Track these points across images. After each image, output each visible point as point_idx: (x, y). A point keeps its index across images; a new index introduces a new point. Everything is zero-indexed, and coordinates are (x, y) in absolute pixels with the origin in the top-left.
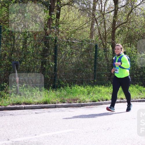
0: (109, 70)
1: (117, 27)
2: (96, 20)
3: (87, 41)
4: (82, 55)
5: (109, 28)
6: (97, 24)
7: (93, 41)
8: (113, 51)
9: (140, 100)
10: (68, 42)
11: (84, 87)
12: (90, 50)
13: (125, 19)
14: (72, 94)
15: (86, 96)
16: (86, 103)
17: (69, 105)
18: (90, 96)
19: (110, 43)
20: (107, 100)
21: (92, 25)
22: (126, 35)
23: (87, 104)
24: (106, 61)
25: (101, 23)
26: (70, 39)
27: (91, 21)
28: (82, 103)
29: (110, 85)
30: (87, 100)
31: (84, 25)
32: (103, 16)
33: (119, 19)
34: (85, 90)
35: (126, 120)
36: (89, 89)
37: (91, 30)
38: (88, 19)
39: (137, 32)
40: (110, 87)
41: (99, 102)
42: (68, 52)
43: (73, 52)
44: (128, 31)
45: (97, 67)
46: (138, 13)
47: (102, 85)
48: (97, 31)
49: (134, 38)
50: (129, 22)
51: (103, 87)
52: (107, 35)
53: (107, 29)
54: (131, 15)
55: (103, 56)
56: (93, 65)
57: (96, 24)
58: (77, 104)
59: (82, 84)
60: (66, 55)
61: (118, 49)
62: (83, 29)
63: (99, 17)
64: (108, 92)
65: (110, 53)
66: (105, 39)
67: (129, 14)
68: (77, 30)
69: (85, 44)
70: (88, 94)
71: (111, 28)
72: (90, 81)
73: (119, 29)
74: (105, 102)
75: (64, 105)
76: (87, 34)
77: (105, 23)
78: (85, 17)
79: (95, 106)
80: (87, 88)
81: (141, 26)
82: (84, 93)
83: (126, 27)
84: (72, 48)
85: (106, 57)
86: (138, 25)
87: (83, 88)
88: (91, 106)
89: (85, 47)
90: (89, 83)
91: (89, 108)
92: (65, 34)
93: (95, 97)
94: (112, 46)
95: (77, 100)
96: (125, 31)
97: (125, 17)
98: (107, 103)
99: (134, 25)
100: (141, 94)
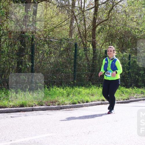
0: (90, 70)
1: (98, 25)
2: (76, 18)
3: (66, 40)
4: (61, 55)
5: (90, 25)
6: (77, 21)
7: (73, 39)
8: (93, 50)
9: (122, 101)
10: (46, 41)
11: (63, 88)
12: (69, 49)
13: (106, 17)
14: (51, 96)
15: (66, 98)
16: (65, 106)
17: (48, 108)
18: (69, 98)
19: (90, 41)
20: (87, 102)
21: (71, 23)
22: (107, 33)
23: (67, 106)
24: (86, 61)
25: (81, 21)
26: (48, 37)
27: (70, 18)
28: (62, 106)
29: (91, 86)
30: (66, 102)
31: (63, 22)
32: (83, 13)
33: (99, 17)
34: (65, 92)
35: (108, 122)
36: (68, 90)
37: (70, 28)
38: (67, 16)
39: (119, 30)
40: (90, 88)
41: (79, 104)
42: (46, 52)
43: (51, 52)
44: (109, 29)
45: (77, 67)
46: (119, 10)
47: (83, 86)
48: (77, 29)
49: (116, 37)
50: (110, 20)
51: (83, 88)
52: (87, 33)
53: (87, 27)
54: (112, 13)
55: (84, 55)
56: (72, 65)
57: (75, 22)
58: (55, 106)
59: (61, 85)
60: (44, 54)
61: (111, 51)
62: (62, 26)
63: (78, 14)
64: (89, 93)
65: (91, 52)
66: (85, 37)
67: (110, 12)
68: (55, 28)
69: (64, 43)
70: (67, 96)
71: (91, 26)
72: (69, 82)
73: (99, 27)
74: (85, 104)
75: (42, 108)
76: (66, 32)
77: (85, 21)
78: (64, 14)
79: (75, 109)
80: (67, 90)
81: (122, 24)
82: (63, 95)
83: (107, 24)
84: (50, 47)
85: (86, 57)
86: (119, 23)
87: (63, 90)
88: (70, 108)
89: (64, 46)
90: (68, 84)
91: (69, 111)
92: (43, 32)
93: (75, 99)
94: (92, 45)
95: (55, 102)
96: (106, 29)
97: (106, 15)
98: (87, 105)
99: (115, 23)
100: (123, 95)
